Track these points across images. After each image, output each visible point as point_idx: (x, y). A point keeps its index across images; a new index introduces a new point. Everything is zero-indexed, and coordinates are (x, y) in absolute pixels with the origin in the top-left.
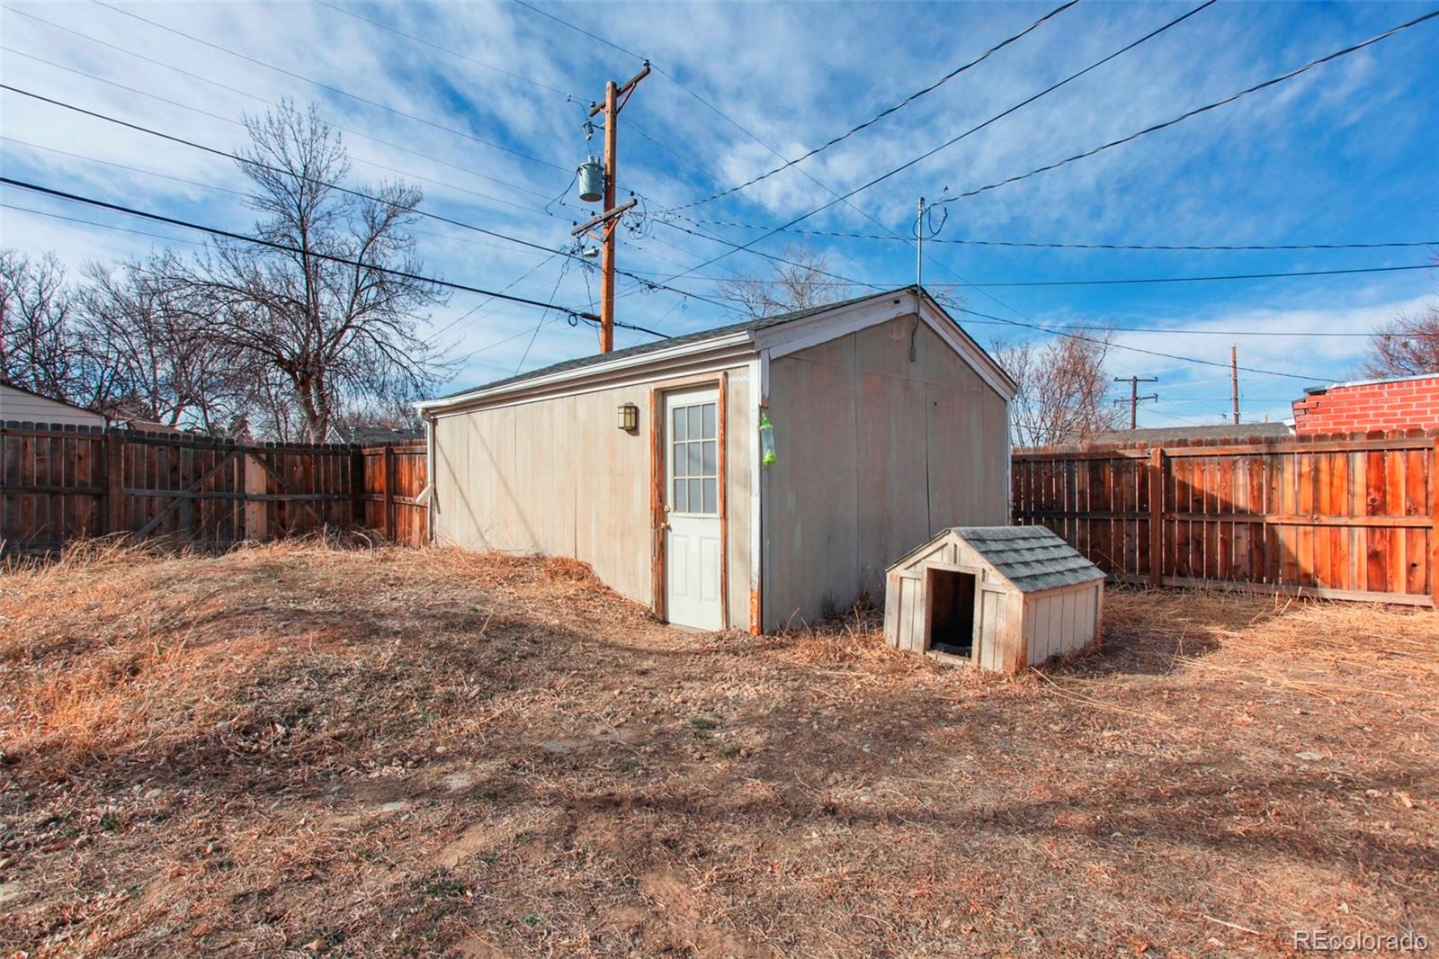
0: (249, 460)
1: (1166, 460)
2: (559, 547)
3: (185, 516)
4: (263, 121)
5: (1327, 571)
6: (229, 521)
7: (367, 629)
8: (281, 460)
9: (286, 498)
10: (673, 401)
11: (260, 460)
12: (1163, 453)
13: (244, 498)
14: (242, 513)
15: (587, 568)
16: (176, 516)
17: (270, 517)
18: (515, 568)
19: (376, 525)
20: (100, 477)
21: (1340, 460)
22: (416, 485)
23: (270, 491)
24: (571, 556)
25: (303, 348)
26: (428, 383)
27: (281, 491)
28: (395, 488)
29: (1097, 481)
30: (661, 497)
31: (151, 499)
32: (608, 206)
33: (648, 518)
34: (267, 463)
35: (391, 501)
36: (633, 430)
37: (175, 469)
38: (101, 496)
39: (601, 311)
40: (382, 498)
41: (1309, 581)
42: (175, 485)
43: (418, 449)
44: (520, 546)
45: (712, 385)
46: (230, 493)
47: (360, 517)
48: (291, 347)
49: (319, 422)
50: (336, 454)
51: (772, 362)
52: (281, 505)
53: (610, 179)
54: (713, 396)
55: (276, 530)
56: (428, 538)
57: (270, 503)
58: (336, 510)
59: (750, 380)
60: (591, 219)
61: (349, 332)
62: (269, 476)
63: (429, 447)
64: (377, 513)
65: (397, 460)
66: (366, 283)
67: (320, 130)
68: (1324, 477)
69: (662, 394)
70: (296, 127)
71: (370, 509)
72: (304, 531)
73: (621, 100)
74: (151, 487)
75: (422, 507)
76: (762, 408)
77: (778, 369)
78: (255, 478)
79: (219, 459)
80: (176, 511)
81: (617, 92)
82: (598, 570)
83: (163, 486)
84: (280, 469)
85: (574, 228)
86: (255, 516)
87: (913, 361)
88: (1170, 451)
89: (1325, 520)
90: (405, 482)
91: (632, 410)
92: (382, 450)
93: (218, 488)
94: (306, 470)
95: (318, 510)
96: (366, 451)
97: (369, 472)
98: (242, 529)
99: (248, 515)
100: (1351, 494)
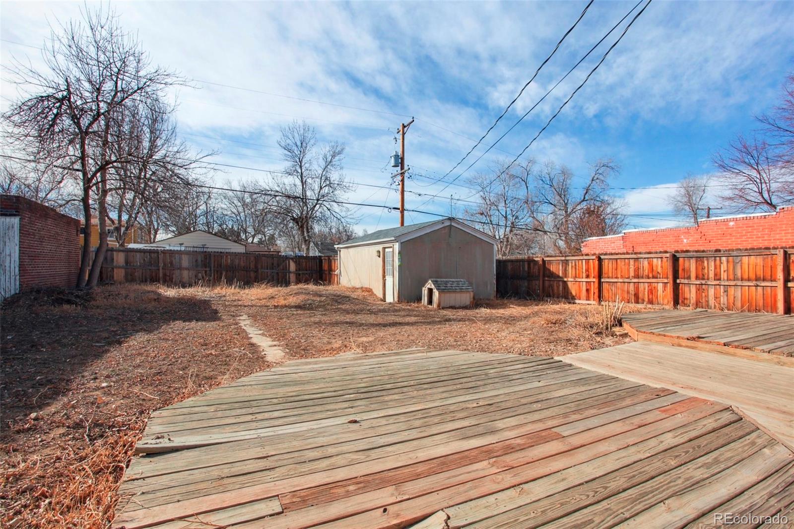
0: (291, 261)
1: (544, 261)
2: (366, 285)
3: (275, 278)
4: (287, 129)
5: (578, 295)
6: (286, 279)
7: (320, 296)
8: (299, 261)
9: (300, 272)
10: (387, 250)
11: (294, 261)
12: (543, 259)
13: (290, 272)
14: (289, 277)
15: (372, 290)
16: (273, 277)
17: (296, 278)
18: (355, 289)
19: (326, 280)
20: (256, 267)
21: (580, 262)
22: (336, 268)
23: (296, 270)
24: (368, 287)
25: (302, 213)
26: (348, 225)
27: (299, 270)
28: (331, 270)
29: (529, 267)
30: (384, 272)
31: (267, 272)
32: (402, 168)
33: (381, 277)
34: (295, 262)
35: (330, 274)
36: (379, 256)
37: (273, 264)
38: (257, 272)
39: (399, 206)
40: (327, 272)
41: (573, 298)
42: (273, 269)
43: (336, 258)
44: (358, 285)
45: (391, 247)
46: (286, 270)
47: (321, 278)
48: (297, 212)
49: (307, 242)
50: (314, 259)
51: (401, 243)
52: (299, 275)
53: (402, 159)
54: (391, 250)
55: (298, 281)
56: (338, 283)
57: (296, 274)
58: (314, 276)
59: (397, 246)
60: (396, 173)
61: (318, 206)
62: (296, 266)
63: (339, 258)
64: (326, 277)
65: (331, 261)
66: (324, 185)
67: (307, 129)
68: (577, 267)
69: (384, 248)
70: (298, 129)
71: (324, 275)
72: (307, 281)
73: (406, 129)
74: (267, 269)
75: (337, 275)
76: (399, 253)
77: (402, 245)
78: (293, 266)
79: (284, 261)
80: (273, 276)
81: (404, 126)
82: (374, 290)
83: (270, 269)
84: (299, 264)
85: (392, 176)
86: (293, 277)
87: (450, 237)
88: (546, 259)
89: (577, 280)
90: (333, 268)
91: (379, 252)
92: (327, 258)
93: (283, 270)
94: (306, 264)
95: (309, 276)
96: (323, 258)
97: (323, 265)
98: (289, 281)
99: (291, 277)
100: (583, 272)
